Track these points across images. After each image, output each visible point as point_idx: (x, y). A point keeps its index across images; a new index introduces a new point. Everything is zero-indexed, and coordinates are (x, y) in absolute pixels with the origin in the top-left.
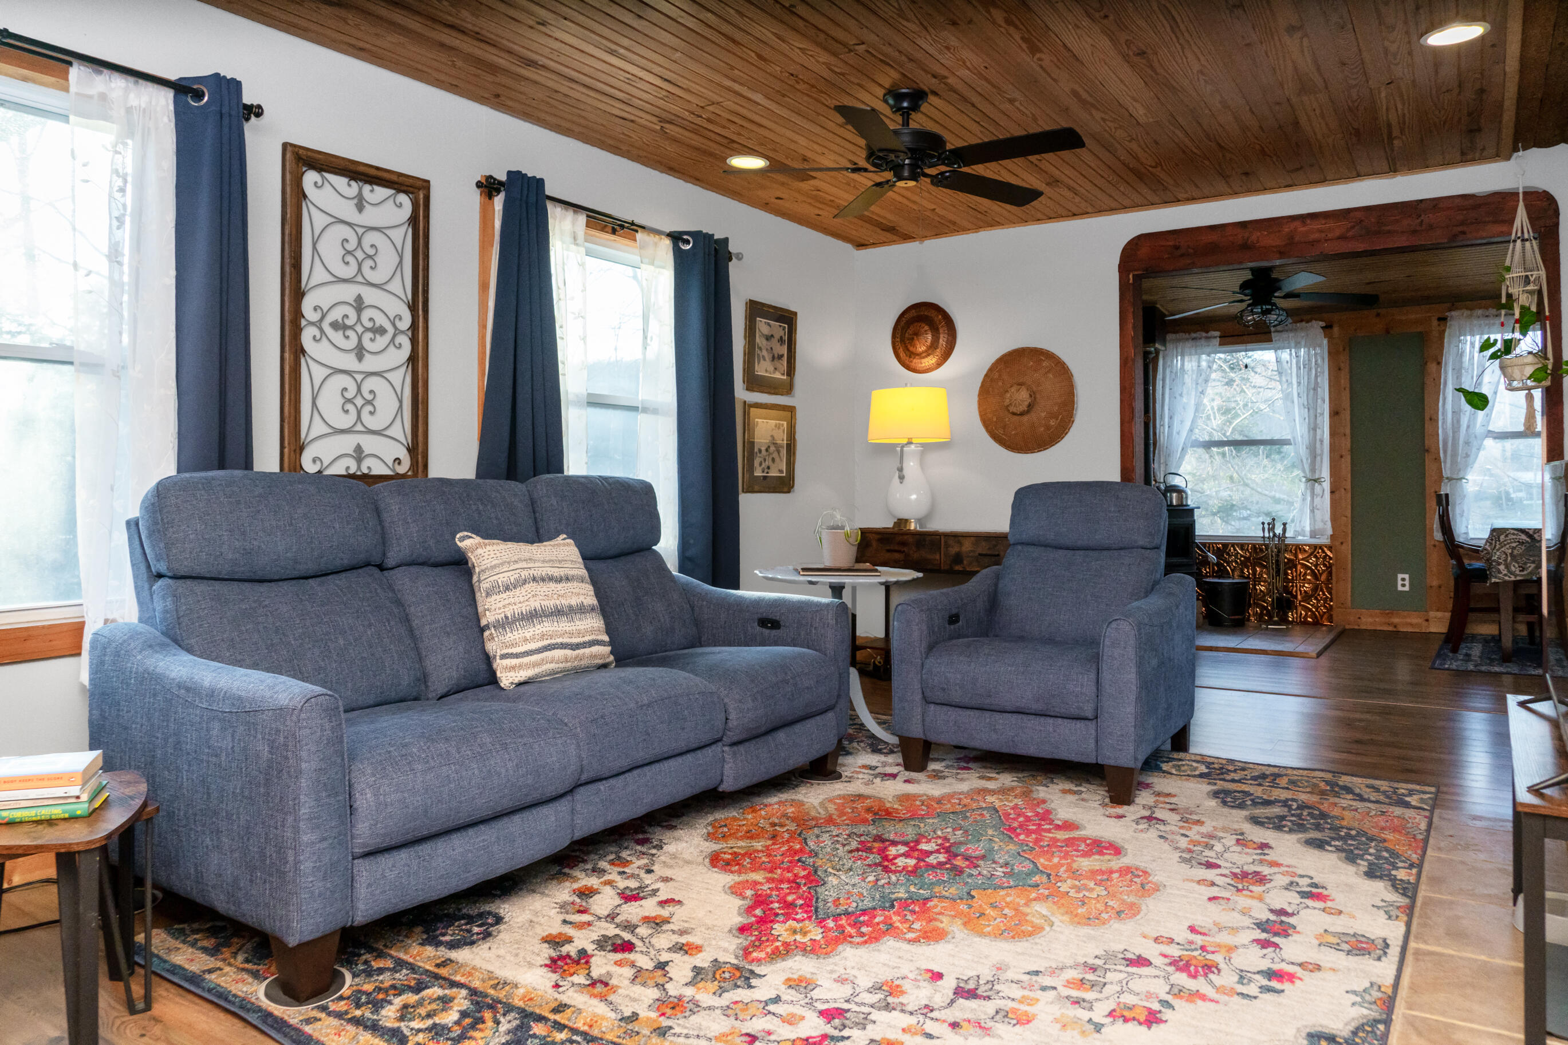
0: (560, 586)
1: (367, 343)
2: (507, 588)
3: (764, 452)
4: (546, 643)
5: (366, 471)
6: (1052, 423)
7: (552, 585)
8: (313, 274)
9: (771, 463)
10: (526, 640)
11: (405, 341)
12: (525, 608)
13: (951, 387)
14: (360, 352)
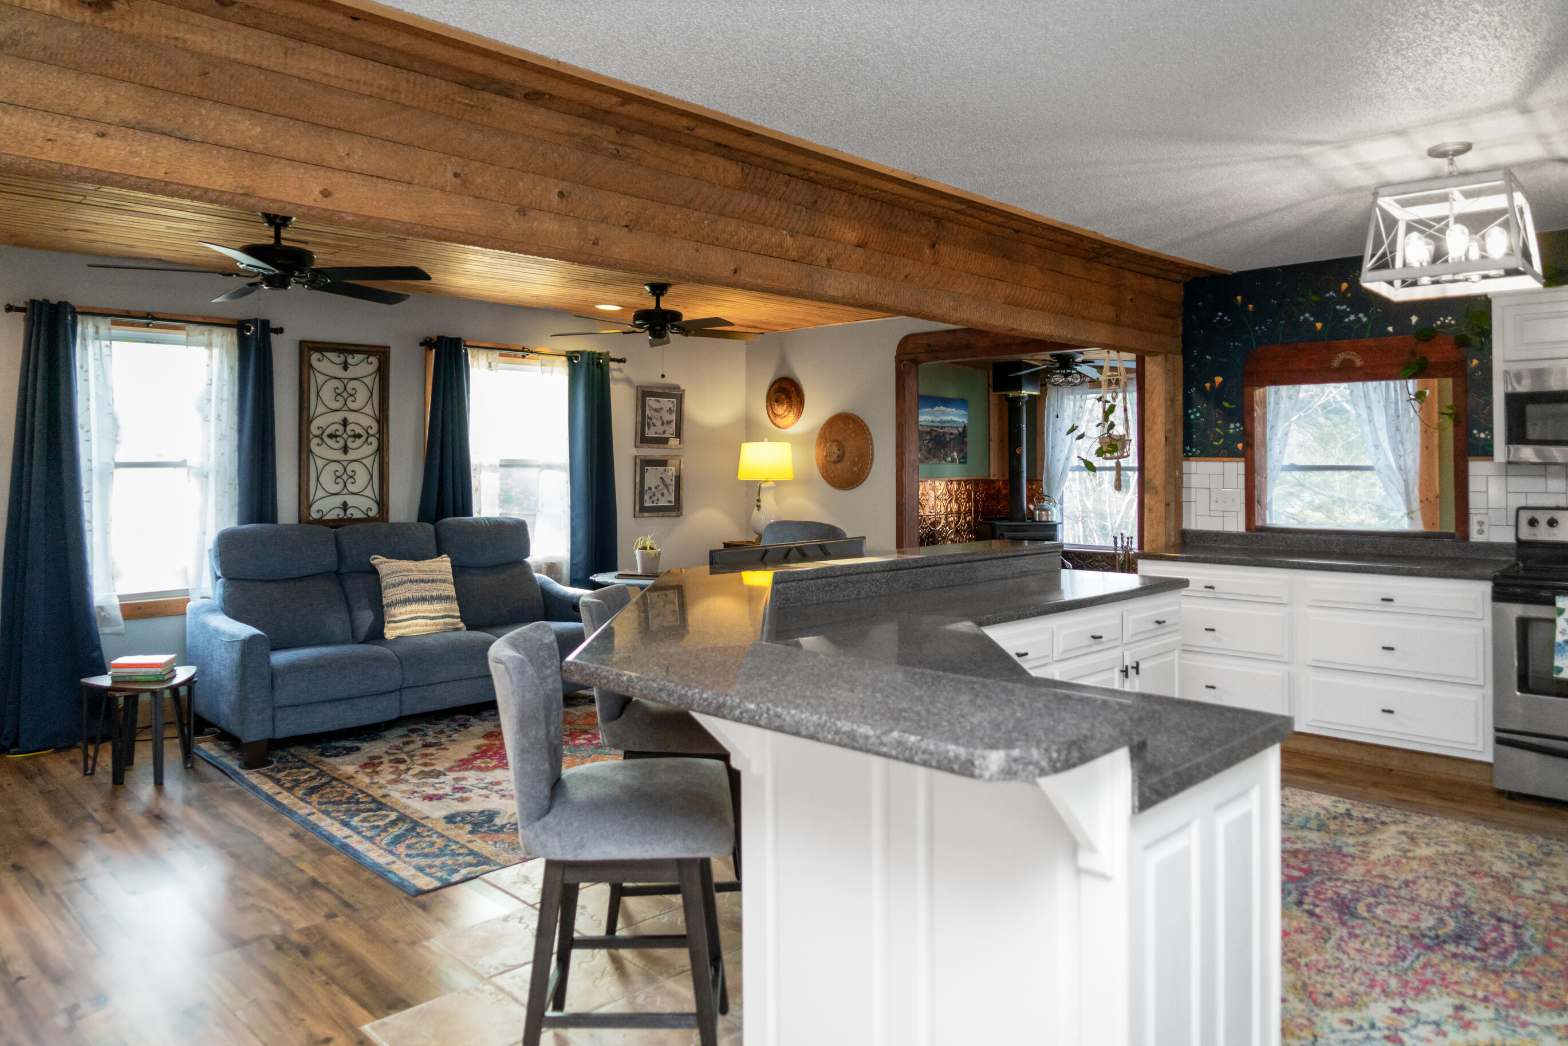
0: (427, 585)
1: (350, 444)
2: (394, 586)
3: (653, 490)
4: (413, 615)
5: (349, 516)
6: (855, 469)
7: (422, 585)
8: (316, 408)
9: (660, 497)
10: (401, 614)
11: (373, 440)
12: (402, 597)
13: (795, 441)
14: (345, 450)
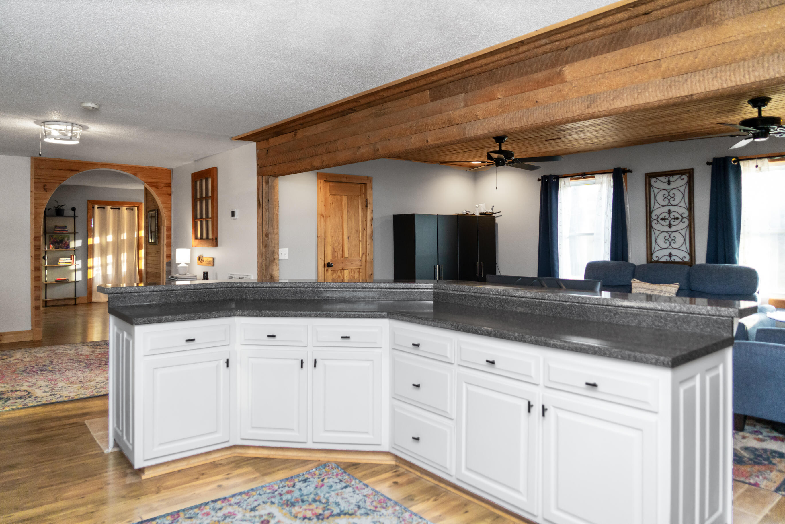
1: (673, 223)
5: (673, 260)
8: (655, 205)
11: (686, 220)
14: (670, 226)
